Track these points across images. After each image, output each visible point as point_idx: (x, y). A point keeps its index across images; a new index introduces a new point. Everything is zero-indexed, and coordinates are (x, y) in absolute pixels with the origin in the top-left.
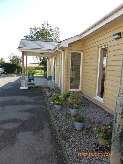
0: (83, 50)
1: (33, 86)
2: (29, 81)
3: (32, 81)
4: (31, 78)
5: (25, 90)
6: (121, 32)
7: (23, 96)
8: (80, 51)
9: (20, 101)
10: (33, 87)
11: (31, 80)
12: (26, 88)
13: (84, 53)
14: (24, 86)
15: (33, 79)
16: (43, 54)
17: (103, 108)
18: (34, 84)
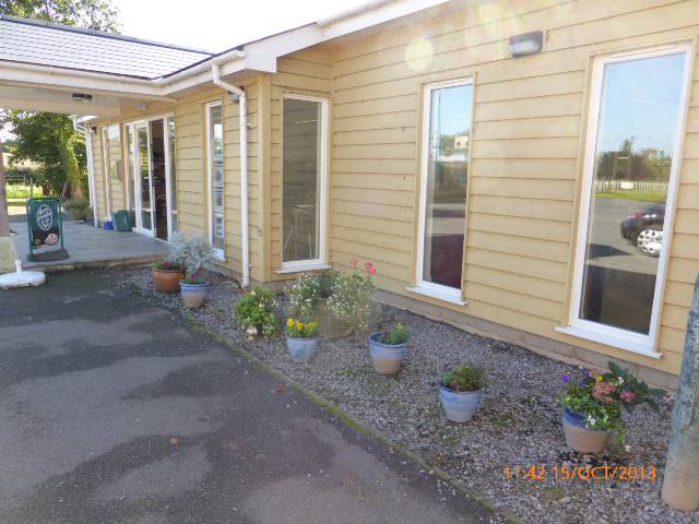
0: (328, 93)
1: (66, 264)
2: (38, 241)
3: (51, 237)
4: (45, 227)
5: (31, 286)
6: (544, 33)
7: (56, 322)
8: (318, 93)
9: (64, 346)
10: (67, 271)
11: (46, 234)
12: (35, 277)
13: (334, 105)
14: (19, 269)
15: (56, 230)
16: (89, 97)
17: (454, 324)
18: (63, 254)
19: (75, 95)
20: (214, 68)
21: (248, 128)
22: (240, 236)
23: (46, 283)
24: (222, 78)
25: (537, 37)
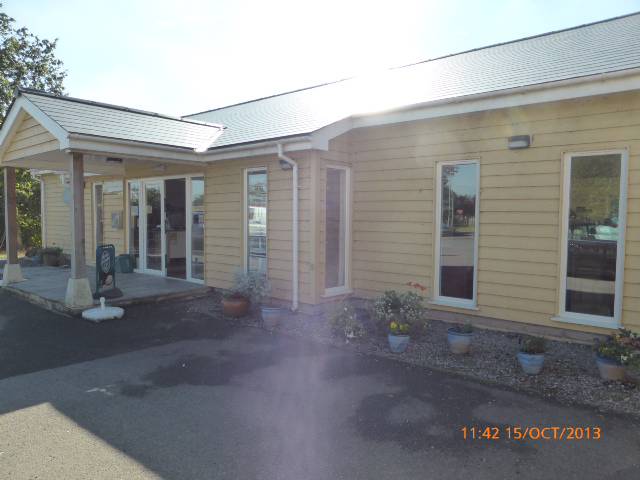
0: (351, 164)
2: (102, 282)
3: (110, 278)
4: (106, 269)
6: (532, 136)
8: (345, 163)
11: (106, 276)
13: (355, 172)
14: (103, 305)
15: (113, 272)
16: (121, 161)
19: (109, 159)
20: (279, 146)
21: (299, 189)
22: (291, 271)
23: (125, 316)
24: (285, 153)
25: (527, 138)
